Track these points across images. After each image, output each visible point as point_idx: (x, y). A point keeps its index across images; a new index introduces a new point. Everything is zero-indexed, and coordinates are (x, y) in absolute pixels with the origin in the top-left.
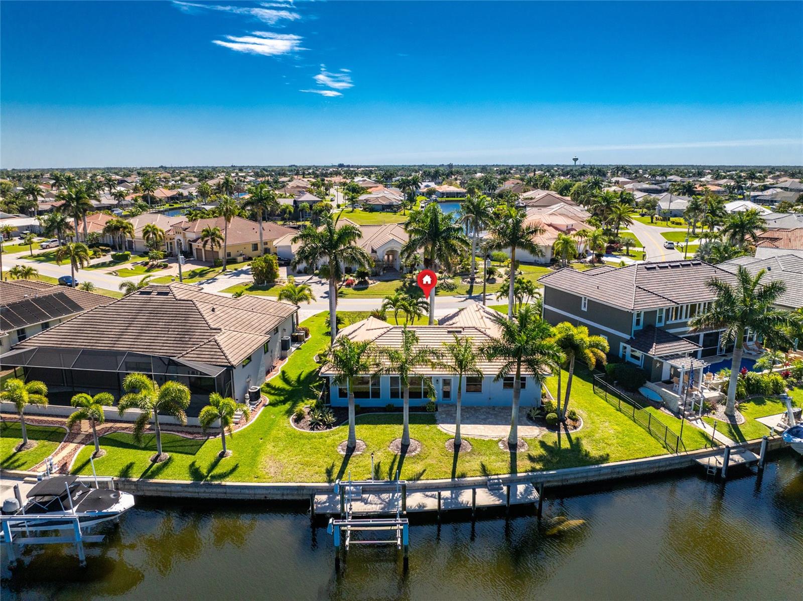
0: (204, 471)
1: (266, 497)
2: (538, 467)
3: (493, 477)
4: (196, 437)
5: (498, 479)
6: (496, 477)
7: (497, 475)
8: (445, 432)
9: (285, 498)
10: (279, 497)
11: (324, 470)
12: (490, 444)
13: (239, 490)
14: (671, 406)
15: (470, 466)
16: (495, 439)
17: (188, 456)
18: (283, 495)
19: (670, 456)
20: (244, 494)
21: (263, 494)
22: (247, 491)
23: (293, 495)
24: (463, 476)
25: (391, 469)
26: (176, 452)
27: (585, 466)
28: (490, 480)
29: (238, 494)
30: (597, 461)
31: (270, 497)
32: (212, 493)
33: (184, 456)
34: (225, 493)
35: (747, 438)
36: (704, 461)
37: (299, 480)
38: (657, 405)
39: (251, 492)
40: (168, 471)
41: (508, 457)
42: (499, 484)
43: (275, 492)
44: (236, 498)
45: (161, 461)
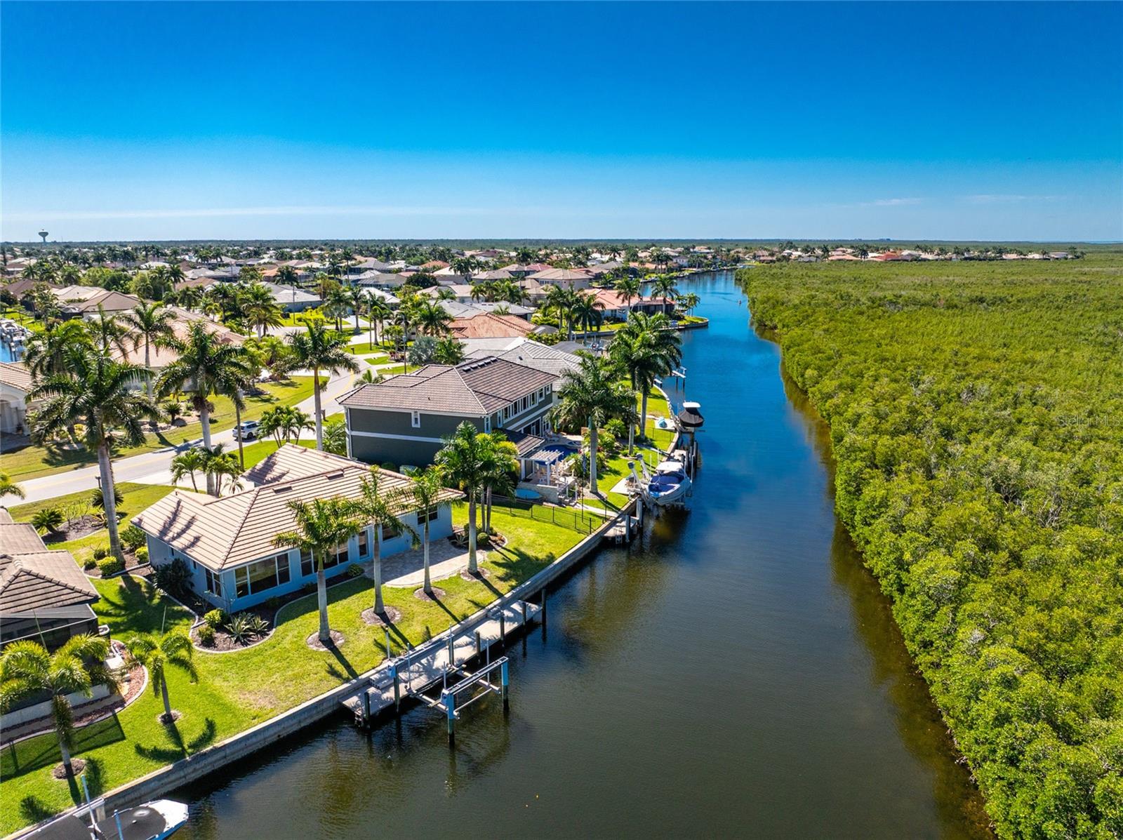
0: (171, 747)
1: (279, 736)
2: (514, 583)
3: (490, 607)
4: (92, 720)
5: (495, 606)
6: (492, 606)
7: (491, 603)
8: (401, 587)
9: (303, 725)
10: (296, 728)
11: (324, 673)
12: (453, 580)
13: (243, 744)
14: (552, 498)
15: (459, 605)
16: (455, 575)
17: (115, 745)
18: (300, 722)
19: (589, 538)
20: (250, 745)
21: (275, 733)
22: (254, 740)
23: (311, 717)
24: (465, 617)
25: (394, 641)
26: (90, 749)
27: (543, 568)
28: (489, 610)
29: (243, 749)
30: (549, 561)
31: (284, 734)
32: (205, 766)
33: (109, 747)
34: (225, 757)
35: (620, 507)
36: (611, 533)
37: (309, 697)
38: (540, 502)
39: (260, 737)
40: (109, 774)
41: (481, 584)
42: (498, 611)
43: (291, 722)
44: (240, 757)
45: (80, 769)
